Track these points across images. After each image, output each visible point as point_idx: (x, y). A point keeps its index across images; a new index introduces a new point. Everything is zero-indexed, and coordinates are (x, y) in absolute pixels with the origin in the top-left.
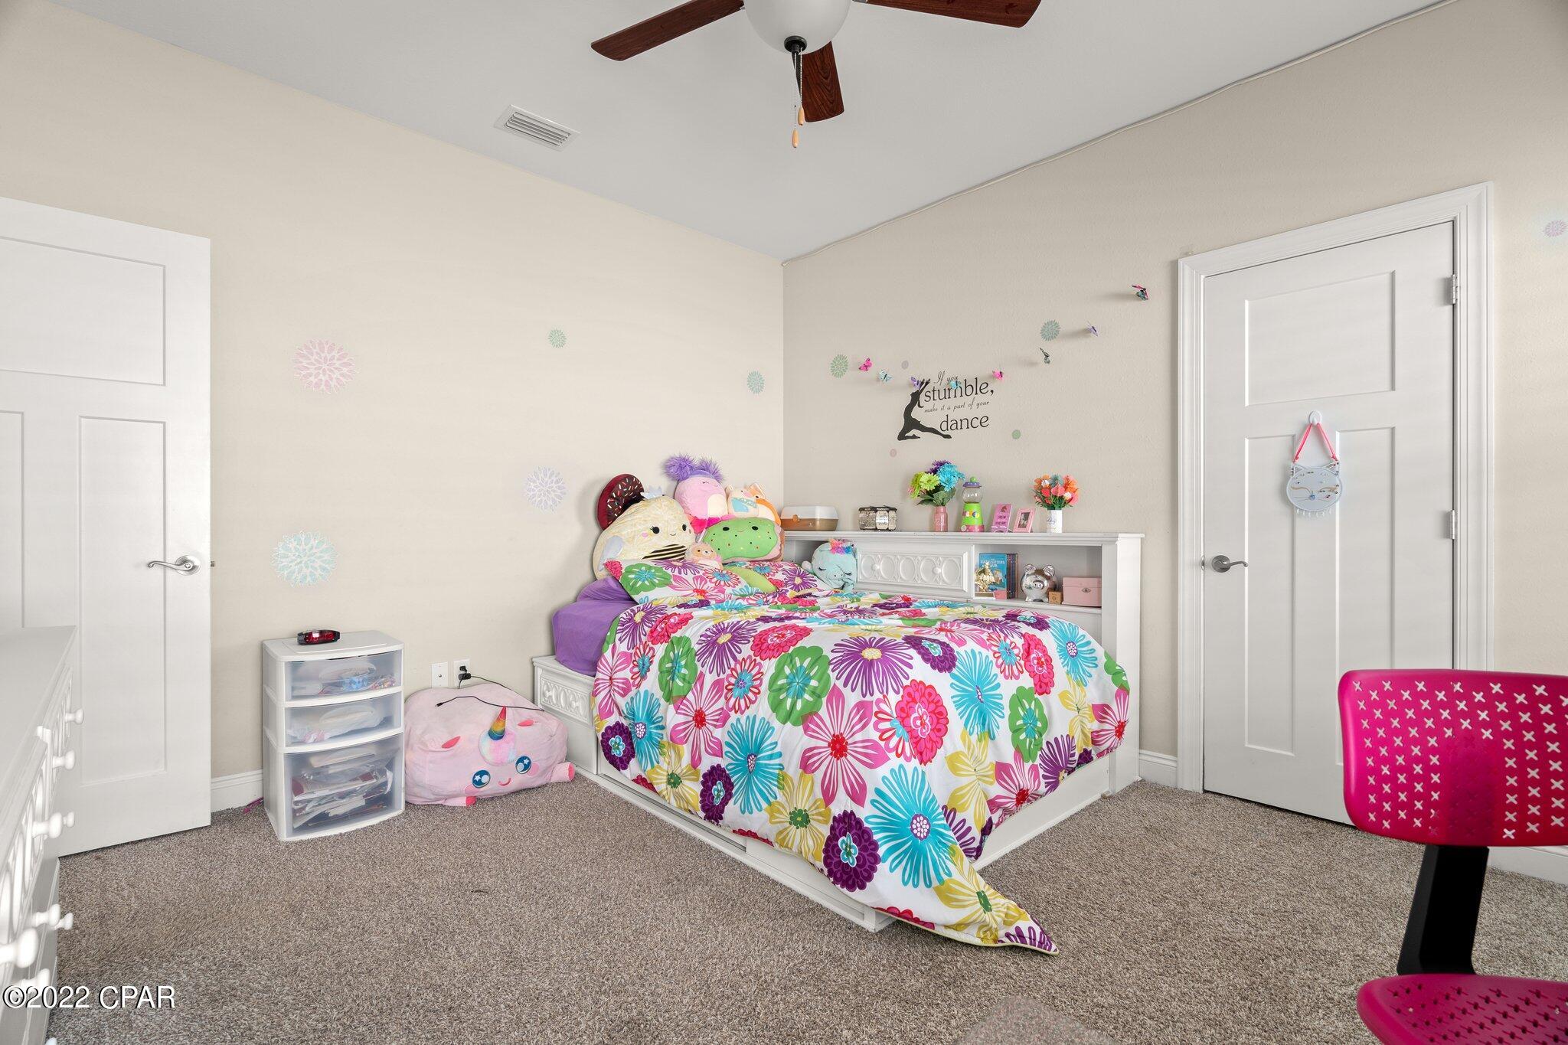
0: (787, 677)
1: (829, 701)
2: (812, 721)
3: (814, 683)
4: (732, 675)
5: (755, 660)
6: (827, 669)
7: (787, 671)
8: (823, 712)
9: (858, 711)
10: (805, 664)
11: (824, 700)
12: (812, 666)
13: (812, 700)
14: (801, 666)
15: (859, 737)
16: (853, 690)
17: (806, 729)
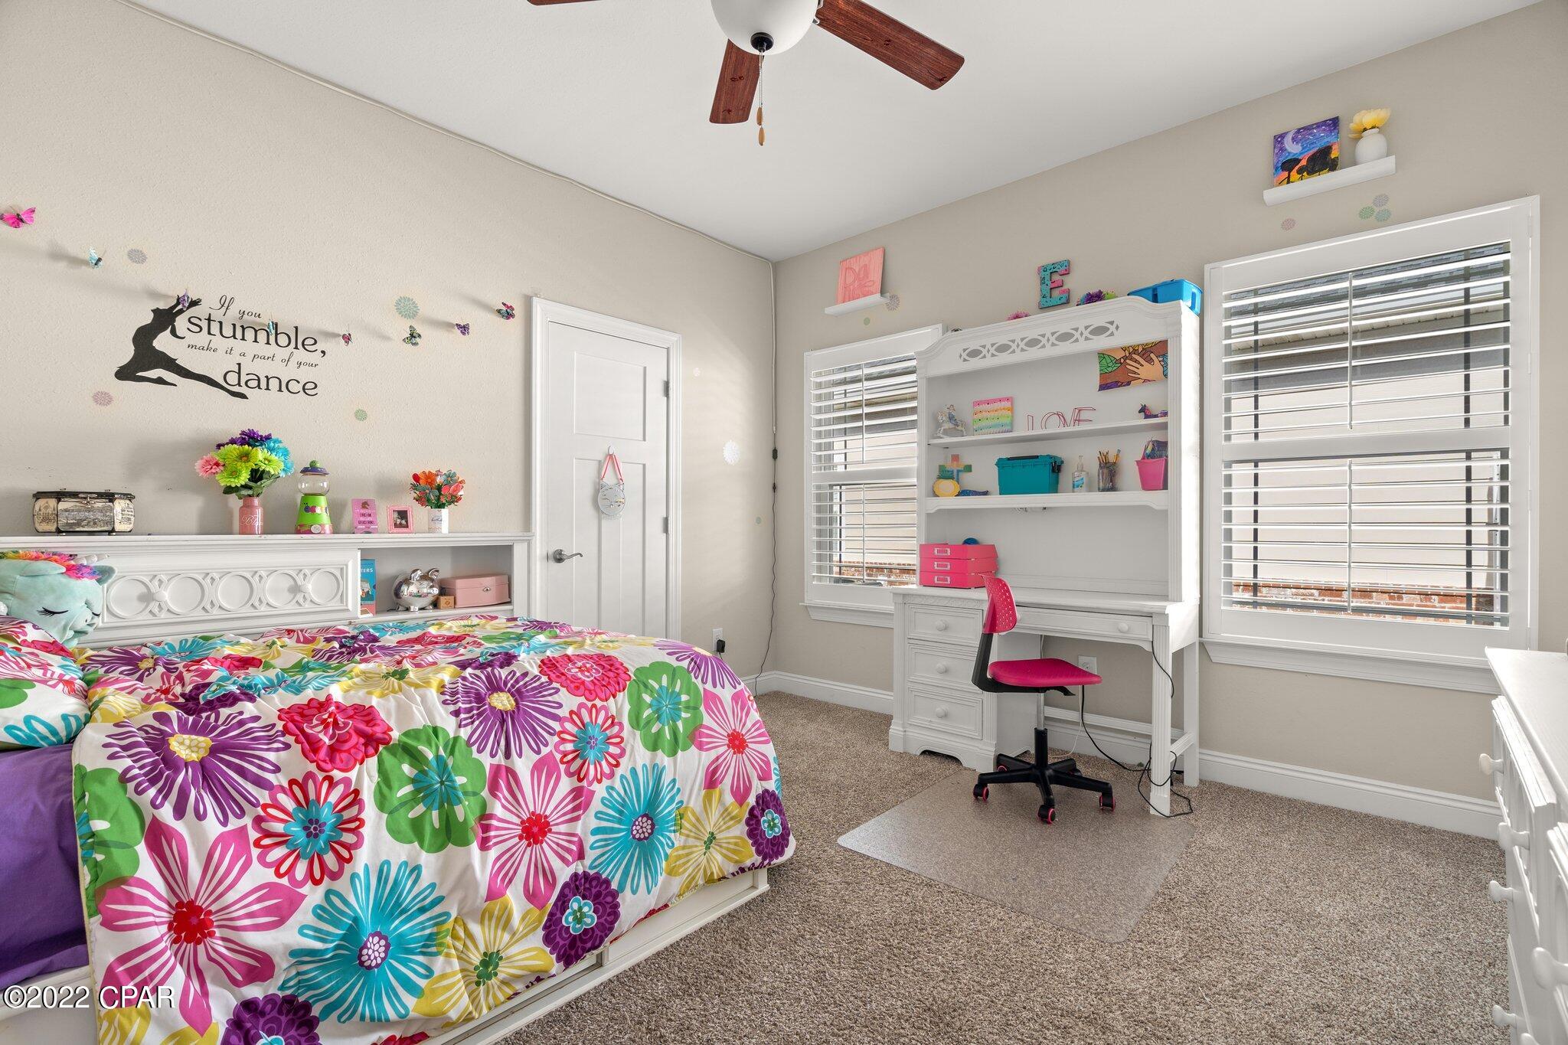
0: (650, 706)
1: (708, 707)
2: (701, 735)
3: (684, 698)
4: (564, 741)
5: (594, 706)
6: (690, 679)
7: (647, 698)
8: (707, 720)
9: (737, 703)
10: (664, 682)
11: (702, 708)
12: (672, 681)
13: (689, 715)
14: (661, 687)
15: (749, 724)
16: (723, 687)
17: (701, 747)
